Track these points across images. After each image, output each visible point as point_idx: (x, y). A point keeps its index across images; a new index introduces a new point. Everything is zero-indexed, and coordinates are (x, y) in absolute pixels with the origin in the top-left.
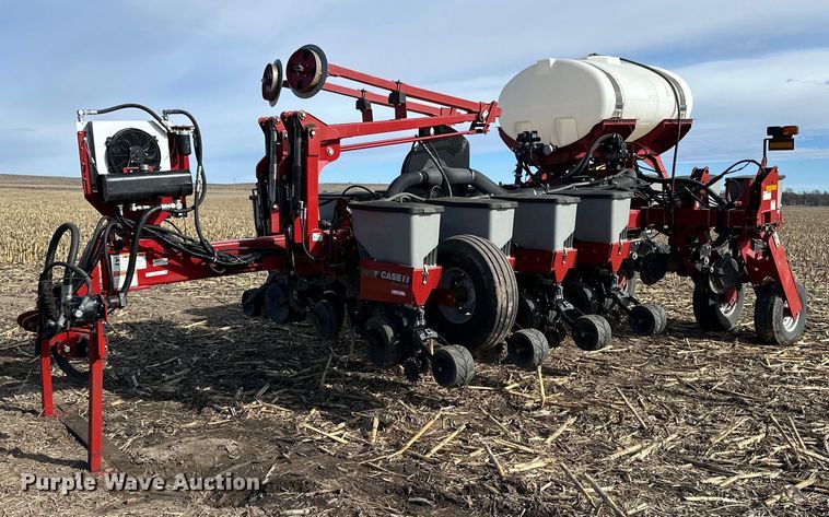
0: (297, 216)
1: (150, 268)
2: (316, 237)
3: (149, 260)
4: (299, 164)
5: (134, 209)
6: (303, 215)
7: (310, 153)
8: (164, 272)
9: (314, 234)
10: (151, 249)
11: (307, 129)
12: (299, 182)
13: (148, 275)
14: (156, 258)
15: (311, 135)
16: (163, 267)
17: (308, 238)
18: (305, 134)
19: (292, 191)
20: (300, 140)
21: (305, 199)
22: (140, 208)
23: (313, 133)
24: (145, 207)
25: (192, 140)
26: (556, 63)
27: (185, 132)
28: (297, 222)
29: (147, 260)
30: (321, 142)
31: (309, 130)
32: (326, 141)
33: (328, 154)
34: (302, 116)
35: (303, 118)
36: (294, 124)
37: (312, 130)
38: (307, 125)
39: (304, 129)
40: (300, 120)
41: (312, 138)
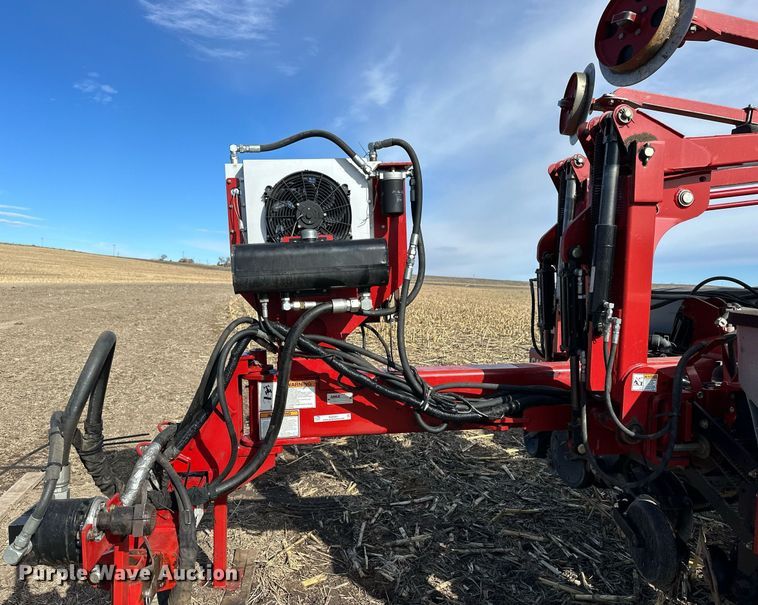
0: (598, 334)
1: (322, 408)
2: (641, 383)
3: (321, 394)
4: (610, 222)
5: (287, 306)
6: (612, 334)
7: (637, 198)
8: (346, 416)
9: (636, 376)
10: (325, 375)
11: (633, 145)
12: (607, 262)
13: (319, 419)
14: (333, 391)
15: (643, 157)
16: (344, 408)
17: (620, 385)
18: (629, 157)
19: (591, 282)
20: (615, 170)
21: (618, 297)
22: (297, 305)
23: (649, 152)
24: (308, 305)
25: (408, 188)
27: (395, 175)
28: (595, 347)
29: (318, 393)
30: (666, 174)
31: (639, 145)
32: (676, 172)
33: (679, 204)
34: (624, 117)
35: (626, 121)
36: (605, 138)
37: (646, 146)
38: (636, 136)
39: (627, 145)
40: (618, 126)
41: (644, 164)
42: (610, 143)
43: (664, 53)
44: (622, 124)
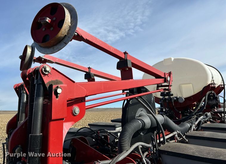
4: (38, 132)
11: (51, 86)
15: (56, 94)
20: (41, 100)
23: (59, 91)
26: (175, 59)
30: (68, 101)
31: (54, 87)
32: (72, 100)
33: (73, 114)
34: (46, 71)
35: (47, 73)
36: (35, 81)
37: (57, 87)
38: (52, 81)
39: (47, 86)
40: (42, 75)
41: (57, 97)
42: (38, 84)
43: (65, 41)
44: (45, 75)
